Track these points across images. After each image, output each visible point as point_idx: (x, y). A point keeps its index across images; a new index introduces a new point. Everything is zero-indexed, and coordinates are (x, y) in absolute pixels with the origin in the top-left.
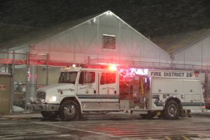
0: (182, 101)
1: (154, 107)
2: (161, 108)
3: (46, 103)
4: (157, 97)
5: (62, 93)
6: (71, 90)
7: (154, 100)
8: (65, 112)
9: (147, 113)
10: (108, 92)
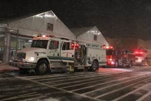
0: (99, 61)
1: (88, 65)
2: (90, 65)
3: (26, 62)
4: (89, 59)
5: (38, 55)
6: (44, 53)
7: (88, 60)
8: (40, 68)
9: (84, 68)
10: (67, 56)
